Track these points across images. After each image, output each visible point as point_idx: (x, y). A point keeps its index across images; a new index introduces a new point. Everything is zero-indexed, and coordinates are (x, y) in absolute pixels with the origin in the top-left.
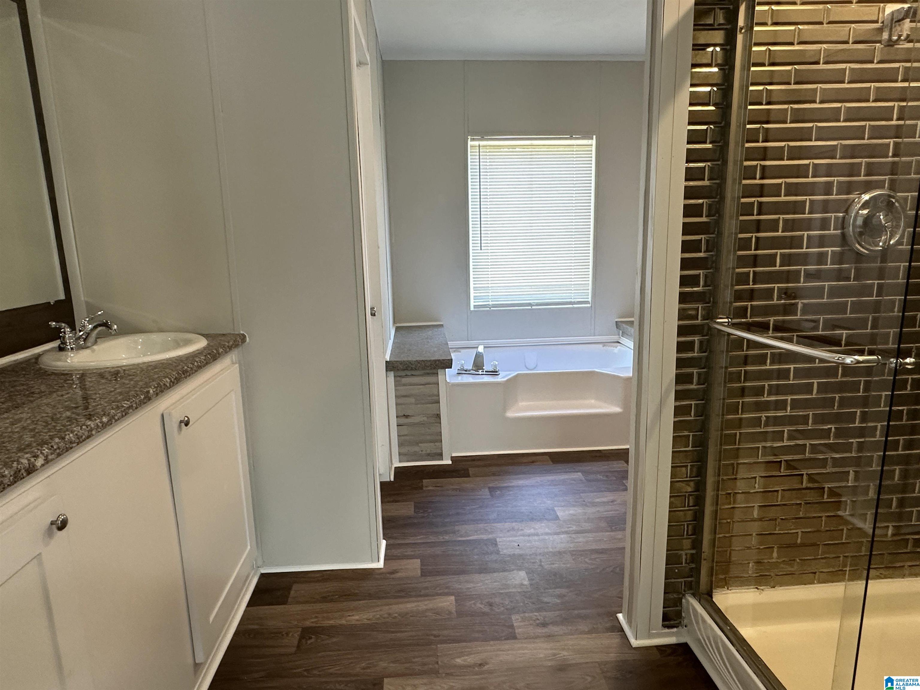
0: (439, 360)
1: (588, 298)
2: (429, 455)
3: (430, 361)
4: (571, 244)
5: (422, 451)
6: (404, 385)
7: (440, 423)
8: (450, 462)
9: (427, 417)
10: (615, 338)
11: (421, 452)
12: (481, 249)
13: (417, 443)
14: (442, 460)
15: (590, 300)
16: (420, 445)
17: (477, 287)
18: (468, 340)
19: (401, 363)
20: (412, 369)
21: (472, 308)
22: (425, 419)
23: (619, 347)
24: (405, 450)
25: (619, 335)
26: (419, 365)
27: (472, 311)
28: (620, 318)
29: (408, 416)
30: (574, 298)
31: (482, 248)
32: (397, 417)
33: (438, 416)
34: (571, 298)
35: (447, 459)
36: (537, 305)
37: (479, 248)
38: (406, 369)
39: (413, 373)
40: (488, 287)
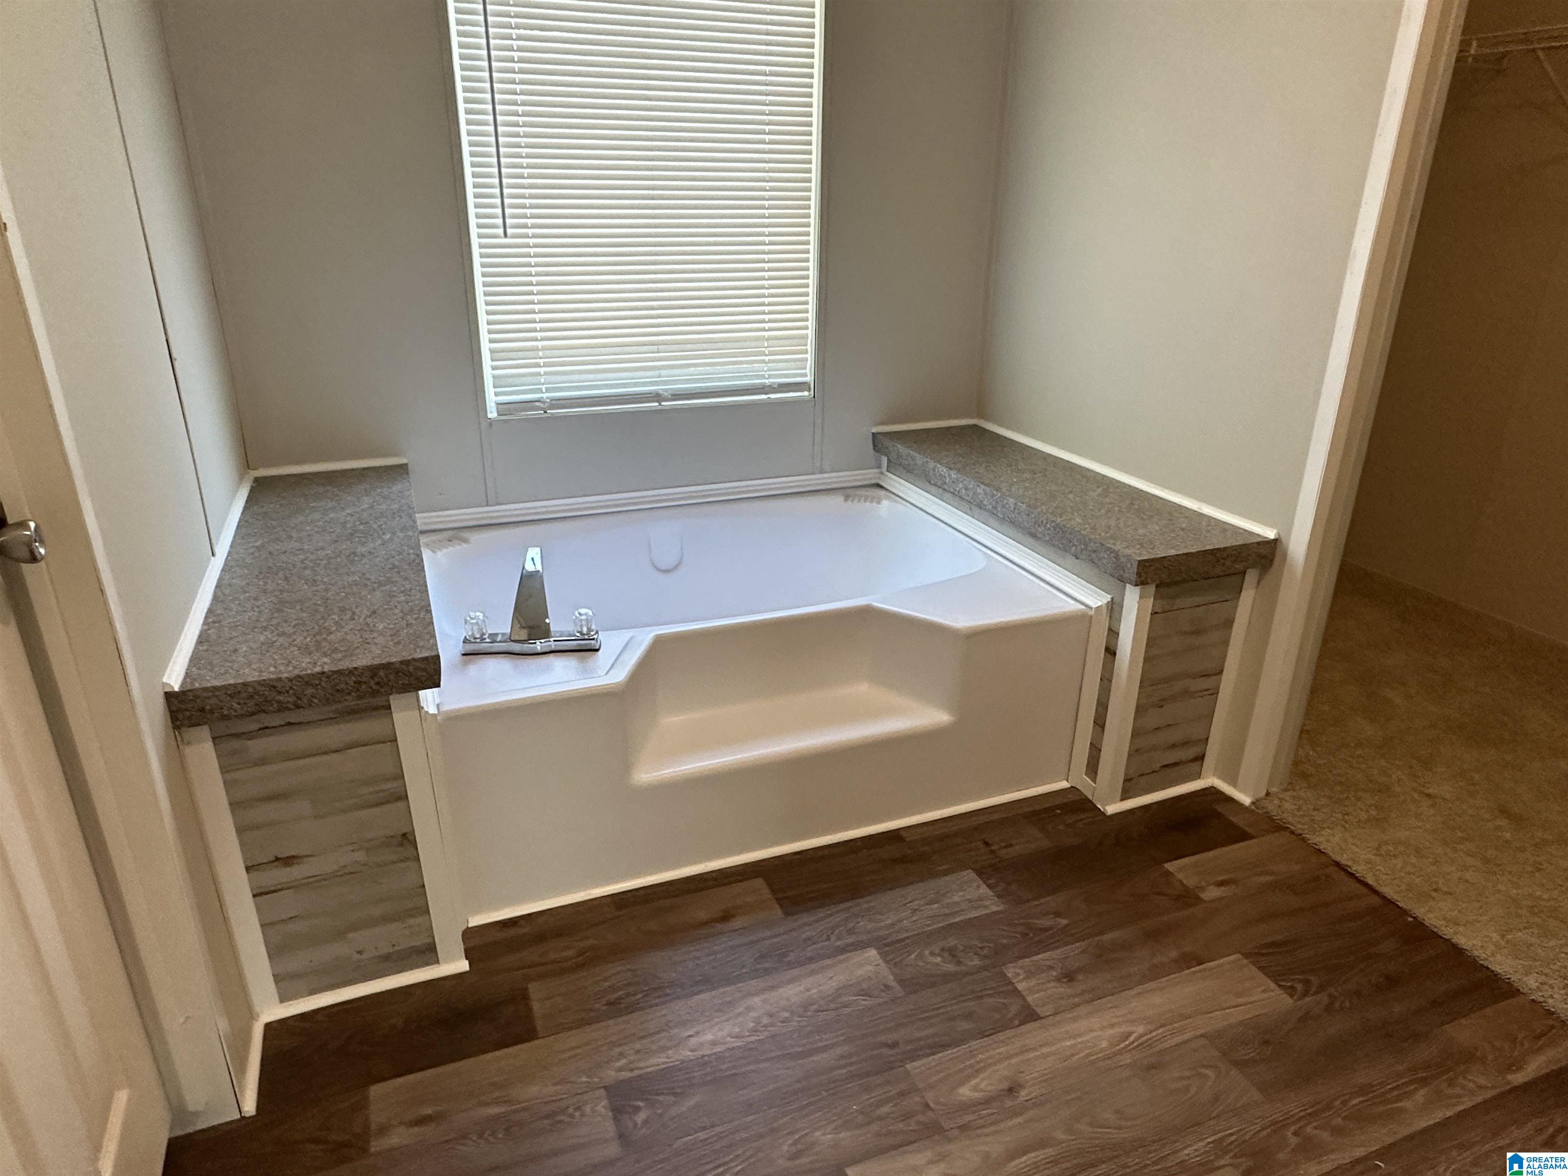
0: (387, 666)
1: (805, 375)
2: (387, 958)
3: (352, 672)
4: (759, 235)
5: (359, 952)
6: (263, 761)
7: (418, 859)
8: (463, 966)
9: (368, 850)
10: (870, 475)
11: (356, 957)
12: (505, 235)
13: (340, 934)
14: (437, 962)
15: (809, 379)
16: (350, 936)
17: (502, 351)
18: (487, 505)
19: (235, 692)
20: (282, 708)
21: (492, 414)
22: (360, 856)
23: (885, 503)
24: (296, 962)
25: (879, 467)
26: (309, 691)
27: (491, 423)
28: (883, 423)
29: (293, 857)
30: (770, 377)
31: (509, 231)
32: (248, 869)
33: (407, 839)
34: (763, 377)
35: (452, 959)
36: (676, 396)
37: (500, 231)
38: (260, 710)
39: (293, 717)
40: (537, 349)
